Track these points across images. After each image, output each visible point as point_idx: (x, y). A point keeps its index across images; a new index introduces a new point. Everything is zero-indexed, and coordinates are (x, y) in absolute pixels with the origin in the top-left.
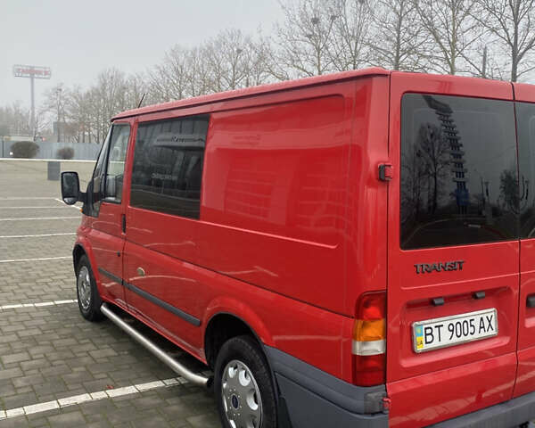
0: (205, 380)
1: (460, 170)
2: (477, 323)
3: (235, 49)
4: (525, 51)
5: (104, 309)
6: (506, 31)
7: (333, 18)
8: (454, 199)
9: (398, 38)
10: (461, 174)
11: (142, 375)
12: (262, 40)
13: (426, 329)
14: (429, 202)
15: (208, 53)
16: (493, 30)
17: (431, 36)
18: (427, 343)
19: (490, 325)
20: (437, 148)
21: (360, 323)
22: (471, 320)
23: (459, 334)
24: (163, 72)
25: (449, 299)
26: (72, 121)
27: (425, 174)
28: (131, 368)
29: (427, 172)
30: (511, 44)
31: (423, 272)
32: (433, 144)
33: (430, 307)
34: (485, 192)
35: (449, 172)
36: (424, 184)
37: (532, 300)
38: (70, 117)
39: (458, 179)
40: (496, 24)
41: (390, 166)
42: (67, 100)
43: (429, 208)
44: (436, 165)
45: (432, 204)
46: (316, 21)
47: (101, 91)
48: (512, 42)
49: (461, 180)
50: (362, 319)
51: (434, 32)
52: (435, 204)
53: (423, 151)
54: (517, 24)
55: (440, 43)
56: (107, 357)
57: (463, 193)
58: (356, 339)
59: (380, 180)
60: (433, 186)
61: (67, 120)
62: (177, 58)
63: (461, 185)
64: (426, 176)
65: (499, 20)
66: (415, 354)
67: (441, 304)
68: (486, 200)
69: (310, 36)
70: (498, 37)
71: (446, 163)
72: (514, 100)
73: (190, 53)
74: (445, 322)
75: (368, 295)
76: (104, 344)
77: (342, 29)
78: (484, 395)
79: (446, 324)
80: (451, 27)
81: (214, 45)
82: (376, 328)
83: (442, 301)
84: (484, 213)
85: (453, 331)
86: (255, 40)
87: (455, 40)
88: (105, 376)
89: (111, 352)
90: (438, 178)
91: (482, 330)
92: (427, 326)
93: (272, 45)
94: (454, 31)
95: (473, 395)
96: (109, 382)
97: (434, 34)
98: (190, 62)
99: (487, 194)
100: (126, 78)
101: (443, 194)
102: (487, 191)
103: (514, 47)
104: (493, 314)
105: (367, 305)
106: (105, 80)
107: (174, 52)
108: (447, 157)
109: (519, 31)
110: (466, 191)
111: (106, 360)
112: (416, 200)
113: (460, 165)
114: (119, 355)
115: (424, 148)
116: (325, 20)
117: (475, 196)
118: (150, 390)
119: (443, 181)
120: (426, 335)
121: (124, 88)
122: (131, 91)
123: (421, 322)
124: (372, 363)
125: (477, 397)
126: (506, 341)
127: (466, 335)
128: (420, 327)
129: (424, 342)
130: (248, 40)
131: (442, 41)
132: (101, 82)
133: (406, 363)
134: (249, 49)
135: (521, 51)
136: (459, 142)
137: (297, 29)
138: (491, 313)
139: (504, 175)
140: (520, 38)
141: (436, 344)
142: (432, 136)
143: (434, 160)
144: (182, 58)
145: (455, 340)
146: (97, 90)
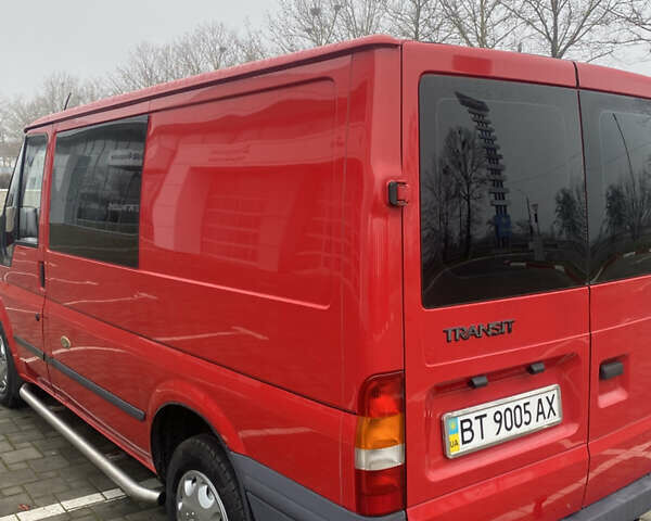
0: (156, 495)
1: (499, 190)
2: (533, 408)
3: (218, 47)
4: (567, 47)
5: (23, 392)
6: (544, 23)
7: (337, 8)
8: (493, 229)
9: (416, 33)
10: (501, 196)
11: (74, 485)
12: (250, 36)
13: (462, 422)
14: (460, 234)
15: (184, 52)
16: (529, 23)
17: (456, 30)
18: (464, 442)
19: (551, 408)
20: (469, 163)
21: (365, 421)
22: (525, 404)
23: (509, 426)
24: (127, 77)
25: (493, 376)
26: (13, 140)
27: (454, 197)
28: (58, 476)
29: (457, 194)
30: (550, 39)
31: (456, 340)
32: (464, 155)
33: (468, 389)
34: (533, 219)
35: (486, 193)
36: (453, 209)
37: (607, 369)
38: (11, 136)
39: (497, 203)
40: (532, 15)
41: (404, 183)
42: (6, 113)
43: (461, 241)
44: (468, 185)
45: (464, 236)
46: (316, 12)
47: (49, 101)
48: (552, 36)
49: (501, 203)
50: (369, 415)
51: (459, 25)
52: (469, 237)
53: (451, 167)
54: (556, 15)
55: (467, 39)
56: (26, 461)
57: (504, 220)
58: (360, 447)
59: (391, 205)
60: (465, 213)
61: (6, 139)
62: (145, 59)
63: (501, 211)
64: (457, 199)
65: (536, 10)
66: (446, 460)
67: (484, 385)
68: (535, 230)
69: (309, 31)
70: (535, 31)
71: (483, 181)
72: (578, 87)
73: (160, 53)
74: (490, 409)
75: (376, 379)
76: (22, 442)
77: (349, 21)
78: (544, 504)
79: (490, 413)
80: (479, 19)
81: (190, 43)
82: (389, 428)
83: (484, 380)
84: (531, 246)
85: (500, 421)
86: (242, 35)
87: (484, 34)
88: (19, 490)
89: (32, 453)
90: (472, 202)
91: (541, 416)
92: (462, 418)
93: (263, 40)
94: (483, 23)
95: (530, 504)
96: (24, 499)
97: (460, 27)
98: (161, 64)
99: (536, 221)
100: (80, 85)
101: (479, 223)
102: (536, 215)
103: (554, 42)
104: (555, 392)
105: (375, 393)
106: (53, 88)
107: (140, 52)
108: (484, 173)
109: (558, 24)
110: (507, 217)
111: (23, 466)
112: (443, 231)
113: (498, 183)
114: (44, 457)
115: (453, 162)
116: (327, 11)
117: (519, 224)
118: (84, 508)
119: (478, 205)
120: (463, 431)
121: (79, 98)
122: (88, 100)
123: (455, 413)
124: (386, 480)
125: (535, 508)
126: (572, 429)
127: (518, 426)
128: (453, 420)
129: (460, 442)
130: (233, 36)
131: (469, 35)
132: (48, 90)
133: (435, 476)
134: (235, 47)
135: (562, 47)
136: (498, 152)
137: (293, 22)
138: (551, 392)
139: (561, 196)
140: (559, 33)
141: (477, 443)
142: (463, 144)
143: (466, 177)
144: (151, 59)
145: (504, 434)
146: (44, 100)
